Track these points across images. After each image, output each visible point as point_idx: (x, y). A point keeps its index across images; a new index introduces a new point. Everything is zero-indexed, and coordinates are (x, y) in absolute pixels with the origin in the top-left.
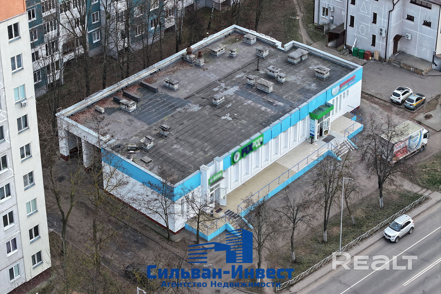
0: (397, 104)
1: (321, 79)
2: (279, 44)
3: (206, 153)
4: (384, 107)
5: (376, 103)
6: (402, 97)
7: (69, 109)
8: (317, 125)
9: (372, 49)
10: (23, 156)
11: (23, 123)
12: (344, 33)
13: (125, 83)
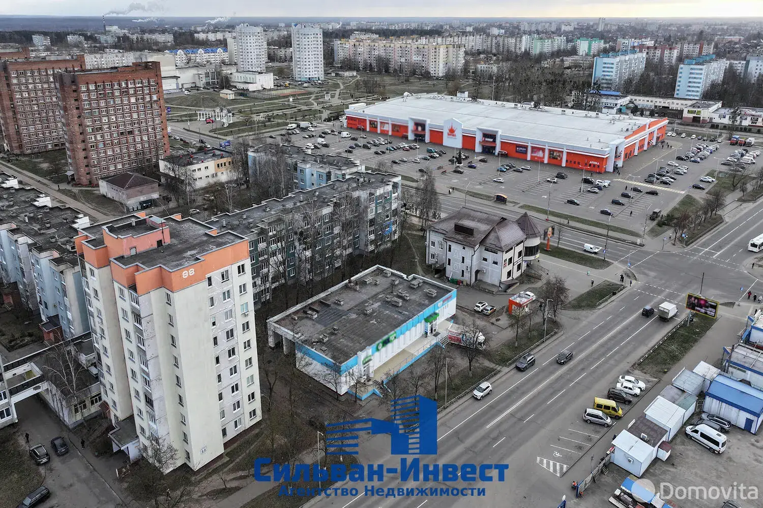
0: (479, 312)
1: (432, 297)
2: (405, 276)
3: (361, 344)
4: (470, 314)
5: (466, 312)
6: (481, 308)
7: (275, 317)
8: (429, 326)
9: (462, 279)
10: (245, 348)
11: (246, 326)
12: (445, 269)
13: (310, 301)
